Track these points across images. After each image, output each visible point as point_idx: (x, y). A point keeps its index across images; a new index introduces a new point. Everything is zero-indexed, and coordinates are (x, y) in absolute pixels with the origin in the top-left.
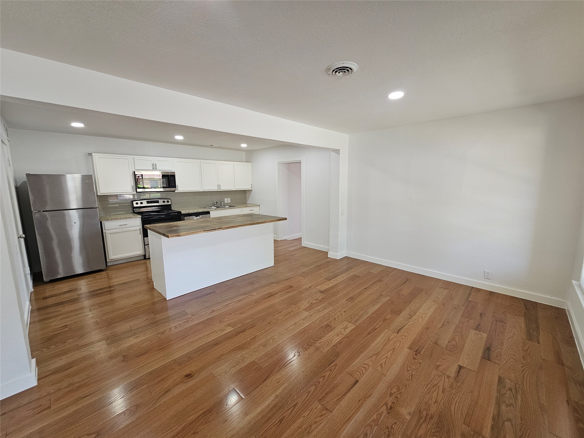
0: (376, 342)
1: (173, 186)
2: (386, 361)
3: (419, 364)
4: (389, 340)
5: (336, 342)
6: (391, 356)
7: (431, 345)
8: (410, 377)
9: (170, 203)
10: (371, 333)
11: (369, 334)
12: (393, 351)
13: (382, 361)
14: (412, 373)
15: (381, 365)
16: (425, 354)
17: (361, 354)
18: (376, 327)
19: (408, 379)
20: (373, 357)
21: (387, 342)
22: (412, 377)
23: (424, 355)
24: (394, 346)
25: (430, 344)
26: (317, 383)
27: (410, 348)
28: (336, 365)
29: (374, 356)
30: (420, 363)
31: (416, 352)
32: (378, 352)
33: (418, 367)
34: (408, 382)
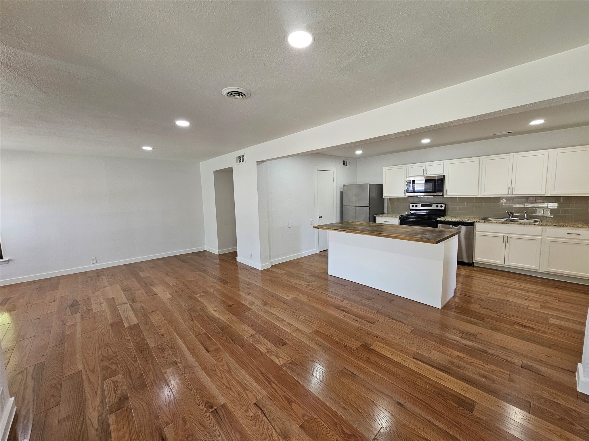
0: (246, 376)
1: (439, 190)
2: (218, 376)
3: (198, 403)
4: (245, 389)
5: (259, 348)
6: (222, 382)
7: (217, 436)
8: (190, 387)
9: (443, 208)
10: (264, 376)
11: (262, 374)
12: (227, 387)
13: (219, 373)
14: (193, 391)
15: (215, 371)
16: (208, 418)
17: (235, 361)
18: (273, 384)
19: (190, 385)
20: (227, 367)
21: (242, 386)
22: (189, 389)
23: (206, 417)
24: (234, 391)
25: (219, 436)
26: (219, 333)
27: (224, 406)
28: (230, 343)
29: (228, 369)
30: (199, 405)
31: (215, 409)
32: (231, 373)
33: (196, 401)
34: (187, 384)
